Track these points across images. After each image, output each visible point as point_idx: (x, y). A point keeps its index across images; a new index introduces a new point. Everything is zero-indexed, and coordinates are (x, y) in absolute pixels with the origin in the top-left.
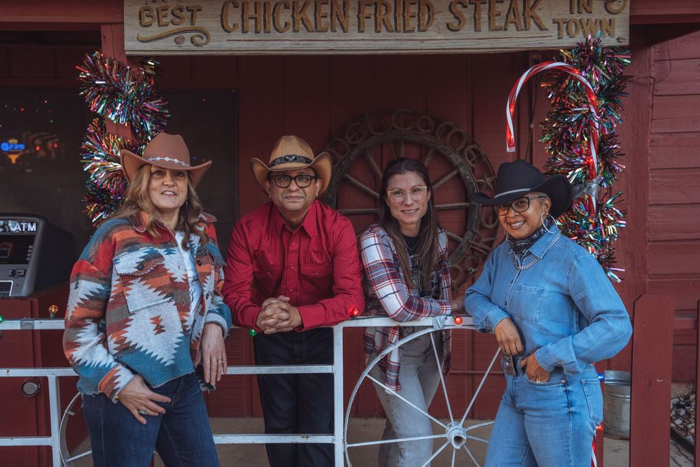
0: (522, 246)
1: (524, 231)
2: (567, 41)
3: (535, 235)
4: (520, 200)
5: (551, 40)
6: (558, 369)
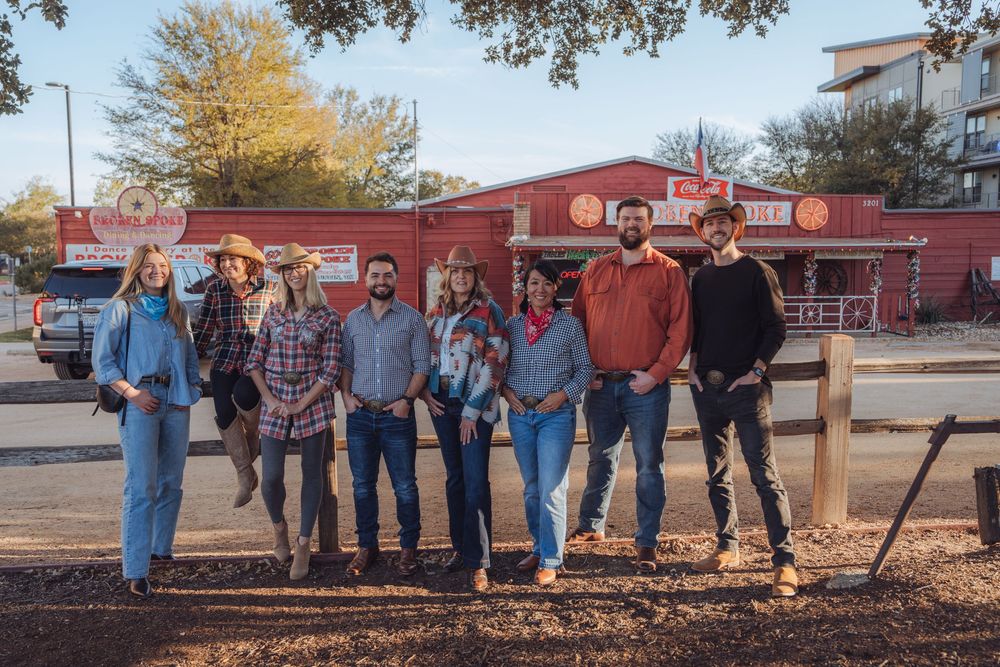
2: (875, 258)
5: (873, 258)
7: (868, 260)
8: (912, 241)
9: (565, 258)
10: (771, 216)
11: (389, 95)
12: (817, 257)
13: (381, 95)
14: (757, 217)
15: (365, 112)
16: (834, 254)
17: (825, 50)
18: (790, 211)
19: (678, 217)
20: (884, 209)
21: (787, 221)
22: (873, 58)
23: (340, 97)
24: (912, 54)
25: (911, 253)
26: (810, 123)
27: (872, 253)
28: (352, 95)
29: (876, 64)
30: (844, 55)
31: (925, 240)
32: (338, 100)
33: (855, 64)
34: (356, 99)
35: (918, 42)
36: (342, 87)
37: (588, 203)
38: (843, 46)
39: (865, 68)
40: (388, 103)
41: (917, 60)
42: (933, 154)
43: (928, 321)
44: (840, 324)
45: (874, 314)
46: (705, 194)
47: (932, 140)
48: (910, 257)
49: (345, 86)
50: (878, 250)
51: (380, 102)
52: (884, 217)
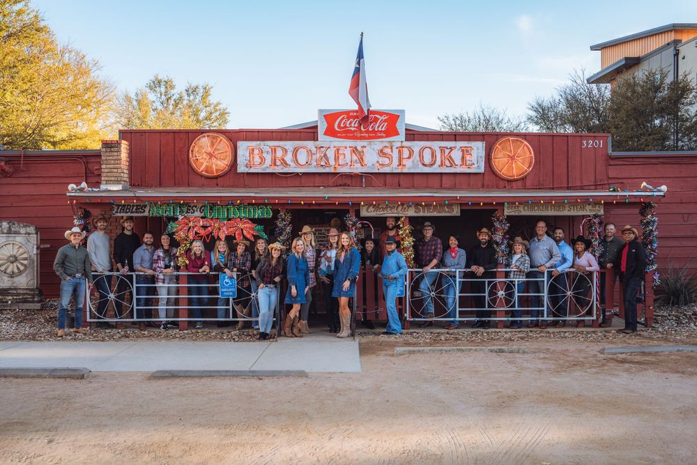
0: (389, 253)
1: (391, 250)
2: (592, 213)
3: (393, 251)
4: (391, 244)
5: (588, 213)
6: (395, 278)
7: (584, 217)
8: (645, 189)
9: (146, 214)
10: (458, 161)
11: (201, 84)
12: (507, 212)
13: (194, 85)
14: (438, 162)
15: (181, 98)
16: (533, 209)
17: (593, 48)
18: (483, 153)
19: (332, 162)
20: (610, 151)
21: (479, 167)
22: (634, 50)
23: (160, 87)
24: (668, 44)
25: (644, 206)
26: (573, 102)
27: (588, 207)
28: (169, 85)
29: (636, 56)
30: (609, 52)
31: (664, 188)
32: (158, 89)
33: (618, 56)
34: (172, 87)
35: (673, 33)
36: (160, 78)
37: (213, 144)
38: (607, 43)
39: (626, 59)
40: (201, 91)
41: (673, 48)
42: (688, 124)
43: (676, 303)
44: (545, 308)
45: (594, 294)
46: (368, 132)
47: (687, 111)
48: (643, 213)
49: (162, 77)
50: (596, 202)
51: (195, 90)
52: (612, 162)
